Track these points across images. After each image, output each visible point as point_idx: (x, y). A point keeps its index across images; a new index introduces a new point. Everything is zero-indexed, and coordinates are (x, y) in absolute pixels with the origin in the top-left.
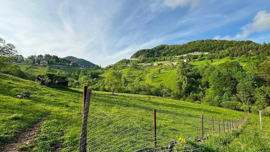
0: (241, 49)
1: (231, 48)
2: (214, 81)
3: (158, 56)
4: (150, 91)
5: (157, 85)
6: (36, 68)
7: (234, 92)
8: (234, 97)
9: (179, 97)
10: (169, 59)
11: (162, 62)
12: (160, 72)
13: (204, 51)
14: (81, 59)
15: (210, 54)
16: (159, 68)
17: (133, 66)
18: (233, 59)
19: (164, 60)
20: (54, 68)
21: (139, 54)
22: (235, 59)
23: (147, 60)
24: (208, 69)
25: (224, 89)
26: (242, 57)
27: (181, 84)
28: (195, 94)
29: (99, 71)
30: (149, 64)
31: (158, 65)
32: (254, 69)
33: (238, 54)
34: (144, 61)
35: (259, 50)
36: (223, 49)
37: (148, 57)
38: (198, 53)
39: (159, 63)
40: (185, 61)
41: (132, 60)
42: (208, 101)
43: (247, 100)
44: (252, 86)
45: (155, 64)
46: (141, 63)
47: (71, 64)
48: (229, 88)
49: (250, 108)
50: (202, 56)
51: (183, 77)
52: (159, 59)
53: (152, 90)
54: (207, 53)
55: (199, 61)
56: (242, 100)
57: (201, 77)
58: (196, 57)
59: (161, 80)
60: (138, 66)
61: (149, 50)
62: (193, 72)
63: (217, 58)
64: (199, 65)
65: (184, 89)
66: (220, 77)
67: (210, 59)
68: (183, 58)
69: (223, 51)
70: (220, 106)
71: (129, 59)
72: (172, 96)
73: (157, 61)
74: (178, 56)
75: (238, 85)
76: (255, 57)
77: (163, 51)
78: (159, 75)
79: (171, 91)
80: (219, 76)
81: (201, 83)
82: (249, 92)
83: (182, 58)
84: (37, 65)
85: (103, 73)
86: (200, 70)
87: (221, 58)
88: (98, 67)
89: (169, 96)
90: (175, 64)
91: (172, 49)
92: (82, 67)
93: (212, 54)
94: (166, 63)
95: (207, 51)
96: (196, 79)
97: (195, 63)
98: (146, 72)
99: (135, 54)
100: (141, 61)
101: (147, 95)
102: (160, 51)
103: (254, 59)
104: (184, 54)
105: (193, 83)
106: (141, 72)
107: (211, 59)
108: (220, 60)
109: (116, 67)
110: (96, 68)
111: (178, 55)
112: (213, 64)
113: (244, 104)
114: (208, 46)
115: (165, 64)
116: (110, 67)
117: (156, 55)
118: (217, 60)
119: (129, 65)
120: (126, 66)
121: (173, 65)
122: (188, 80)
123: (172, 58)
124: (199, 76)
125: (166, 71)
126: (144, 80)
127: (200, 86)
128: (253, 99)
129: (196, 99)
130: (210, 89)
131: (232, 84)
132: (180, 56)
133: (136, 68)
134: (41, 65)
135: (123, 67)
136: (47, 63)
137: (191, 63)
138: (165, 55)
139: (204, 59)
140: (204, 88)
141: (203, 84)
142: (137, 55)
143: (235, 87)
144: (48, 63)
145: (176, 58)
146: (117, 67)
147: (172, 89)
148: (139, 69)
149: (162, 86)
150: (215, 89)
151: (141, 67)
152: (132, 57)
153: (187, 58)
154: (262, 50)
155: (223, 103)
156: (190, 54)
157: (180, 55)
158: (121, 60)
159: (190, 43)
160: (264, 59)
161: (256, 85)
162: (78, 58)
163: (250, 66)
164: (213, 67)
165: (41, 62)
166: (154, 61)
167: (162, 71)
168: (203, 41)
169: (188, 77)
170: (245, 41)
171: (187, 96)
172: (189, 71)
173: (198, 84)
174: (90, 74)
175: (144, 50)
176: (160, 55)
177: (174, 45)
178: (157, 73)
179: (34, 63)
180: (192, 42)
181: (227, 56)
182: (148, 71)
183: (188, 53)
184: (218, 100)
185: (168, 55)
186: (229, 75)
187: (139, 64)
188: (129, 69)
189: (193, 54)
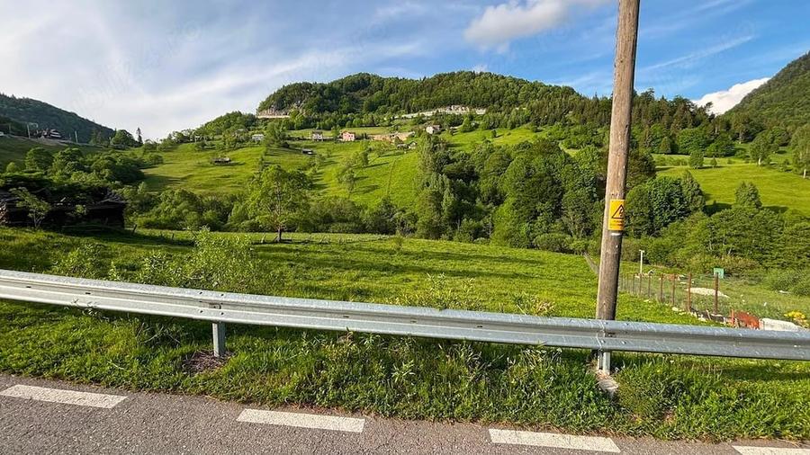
0: (554, 108)
1: (535, 103)
2: (516, 188)
3: (354, 112)
4: (356, 219)
5: (374, 202)
7: (557, 212)
8: (558, 225)
9: (435, 232)
10: (384, 121)
11: (368, 131)
12: (367, 161)
13: (475, 105)
14: (28, 101)
15: (491, 115)
16: (359, 149)
17: (273, 138)
18: (537, 131)
19: (373, 124)
21: (288, 99)
22: (541, 131)
23: (319, 120)
24: (493, 157)
25: (539, 206)
26: (554, 127)
27: (438, 197)
28: (471, 222)
29: (138, 152)
30: (328, 134)
31: (358, 139)
32: (593, 161)
33: (548, 118)
34: (307, 124)
35: (585, 113)
36: (517, 103)
37: (320, 110)
38: (460, 109)
39: (360, 131)
40: (430, 130)
41: (266, 119)
42: (506, 238)
43: (579, 229)
44: (589, 198)
45: (347, 135)
46: (300, 128)
48: (547, 205)
49: (586, 246)
50: (472, 118)
51: (440, 178)
52: (356, 120)
53: (366, 216)
54: (481, 112)
55: (465, 132)
56: (571, 229)
57: (476, 178)
58: (456, 121)
59: (375, 188)
60: (290, 139)
61: (323, 87)
62: (459, 163)
63: (506, 127)
64: (467, 143)
65: (445, 211)
66: (531, 178)
67: (490, 128)
68: (423, 122)
69: (518, 109)
70: (532, 247)
71: (254, 113)
72: (420, 231)
73: (352, 126)
74: (409, 116)
75: (565, 196)
76: (578, 128)
77: (365, 95)
78: (366, 172)
79: (415, 218)
80: (528, 176)
81: (478, 194)
82: (584, 212)
83: (421, 121)
85: (158, 161)
86: (474, 157)
87: (513, 127)
88: (125, 140)
90: (403, 137)
91: (391, 91)
92: (49, 136)
93: (495, 115)
94: (379, 135)
95: (483, 106)
96: (467, 182)
97: (455, 137)
98: (325, 162)
99: (273, 97)
100: (297, 121)
101: (352, 232)
102: (357, 94)
103: (576, 134)
104: (426, 108)
105: (461, 193)
106: (304, 159)
107: (493, 126)
108: (512, 132)
109: (209, 140)
110: (118, 142)
111: (409, 113)
112: (497, 142)
113: (575, 237)
114: (485, 90)
115: (376, 137)
116: (183, 139)
117: (345, 107)
118: (506, 132)
119: (258, 136)
120: (248, 139)
121: (398, 141)
122: (452, 186)
123: (394, 119)
124: (471, 176)
125: (382, 160)
126: (321, 187)
127: (478, 200)
129: (478, 233)
130: (504, 207)
131: (553, 196)
132: (415, 115)
133: (286, 146)
135: (236, 141)
137: (445, 136)
138: (372, 108)
139: (477, 126)
140: (488, 206)
141: (485, 195)
142: (282, 99)
143: (559, 200)
145: (404, 121)
146: (213, 142)
147: (416, 210)
148: (295, 150)
149: (388, 205)
150: (516, 206)
151: (304, 143)
152: (264, 106)
153: (433, 122)
154: (590, 113)
155: (540, 238)
156: (441, 110)
157: (415, 112)
158: (224, 114)
159: (440, 78)
160: (593, 135)
161: (595, 195)
162: (10, 95)
163: (588, 152)
164: (504, 151)
166: (343, 125)
167: (372, 157)
168: (473, 75)
169: (450, 176)
170: (561, 86)
171: (454, 227)
172: (450, 162)
173: (474, 195)
174: (107, 166)
175: (306, 87)
176: (358, 107)
177: (397, 78)
178: (360, 163)
180: (445, 75)
181: (528, 121)
182: (329, 157)
183: (434, 106)
184: (528, 233)
185: (381, 108)
186: (549, 172)
187: (295, 133)
188: (262, 149)
189: (448, 111)
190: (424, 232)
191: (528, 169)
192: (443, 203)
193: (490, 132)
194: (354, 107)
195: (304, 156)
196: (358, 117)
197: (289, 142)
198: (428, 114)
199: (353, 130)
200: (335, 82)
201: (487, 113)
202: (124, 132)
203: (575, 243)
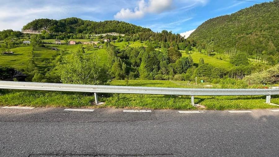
0: (146, 35)
1: (140, 33)
3: (72, 32)
7: (159, 68)
9: (122, 77)
10: (87, 37)
11: (81, 40)
13: (121, 33)
15: (127, 36)
18: (142, 42)
19: (82, 38)
21: (39, 25)
22: (143, 42)
23: (57, 36)
24: (133, 51)
26: (147, 41)
27: (121, 65)
30: (63, 42)
31: (77, 43)
33: (144, 38)
34: (51, 37)
35: (155, 37)
36: (134, 33)
37: (57, 31)
38: (115, 34)
39: (78, 41)
40: (106, 41)
41: (28, 34)
42: (146, 77)
45: (72, 42)
46: (48, 39)
48: (156, 66)
50: (120, 37)
52: (74, 36)
54: (123, 35)
55: (119, 42)
58: (115, 38)
60: (44, 43)
61: (56, 21)
63: (132, 41)
64: (121, 46)
65: (124, 70)
67: (127, 41)
69: (135, 35)
70: (154, 79)
71: (21, 31)
73: (73, 38)
75: (160, 63)
76: (154, 42)
77: (77, 26)
81: (131, 63)
83: (102, 37)
86: (127, 51)
87: (134, 41)
90: (96, 43)
91: (88, 25)
95: (124, 33)
97: (115, 44)
99: (31, 24)
100: (46, 35)
102: (73, 26)
104: (103, 33)
106: (54, 52)
108: (134, 42)
111: (96, 34)
112: (130, 46)
113: (165, 75)
114: (123, 28)
115: (85, 43)
117: (69, 30)
118: (132, 42)
119: (26, 42)
120: (21, 43)
121: (94, 44)
123: (90, 36)
127: (132, 66)
129: (135, 77)
130: (141, 67)
131: (157, 63)
132: (99, 35)
133: (44, 46)
135: (14, 44)
138: (80, 32)
139: (122, 40)
141: (133, 64)
142: (36, 25)
145: (95, 37)
148: (48, 48)
150: (146, 67)
151: (52, 45)
152: (26, 28)
153: (106, 38)
155: (156, 76)
156: (109, 34)
159: (107, 22)
160: (158, 44)
164: (135, 49)
166: (69, 38)
171: (128, 75)
172: (119, 53)
175: (48, 21)
176: (74, 31)
180: (108, 21)
181: (139, 39)
182: (65, 51)
183: (106, 32)
184: (152, 75)
185: (84, 32)
186: (155, 56)
187: (45, 41)
188: (31, 48)
189: (111, 34)
190: (119, 77)
191: (149, 55)
192: (123, 67)
194: (72, 31)
195: (54, 51)
196: (75, 35)
197: (44, 45)
198: (104, 35)
199: (74, 40)
200: (62, 20)
201: (125, 36)
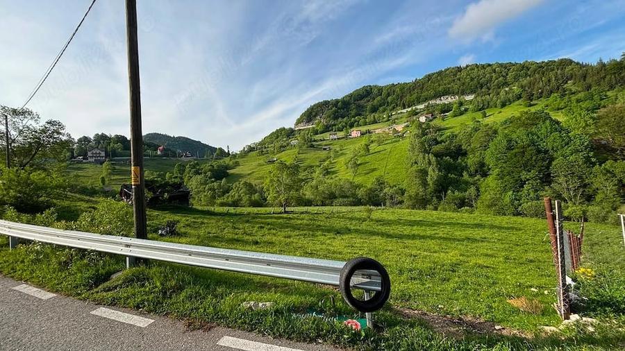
0: (549, 81)
1: (525, 81)
2: (498, 159)
3: (360, 115)
4: (354, 195)
5: (369, 182)
6: (79, 169)
7: (547, 179)
8: (546, 193)
9: (422, 203)
10: (384, 118)
11: (371, 127)
12: (368, 150)
13: (463, 93)
14: (180, 138)
15: (479, 99)
16: (364, 141)
17: (303, 142)
18: (531, 105)
19: (375, 122)
20: (121, 165)
21: (314, 114)
22: (536, 104)
23: (335, 125)
24: (479, 134)
25: (524, 175)
26: (551, 99)
27: (424, 173)
28: (457, 193)
29: (227, 160)
30: (341, 134)
31: (362, 134)
32: (587, 125)
33: (542, 93)
34: (327, 129)
35: (589, 80)
36: (506, 84)
37: (336, 118)
38: (449, 98)
39: (364, 129)
40: (423, 119)
41: (300, 130)
42: (489, 206)
43: (575, 196)
44: (585, 163)
45: (355, 133)
46: (322, 133)
47: (159, 153)
48: (533, 173)
49: (584, 212)
50: (461, 104)
51: (427, 158)
52: (362, 121)
53: (361, 193)
54: (470, 97)
55: (455, 116)
56: (565, 195)
57: (465, 154)
58: (445, 109)
59: (374, 170)
60: (315, 141)
61: (337, 101)
62: (447, 143)
63: (496, 107)
64: (455, 125)
65: (431, 185)
66: (512, 149)
67: (480, 110)
68: (417, 114)
69: (507, 89)
70: (518, 214)
71: (293, 127)
72: (407, 203)
73: (359, 125)
74: (404, 111)
75: (554, 163)
76: (581, 95)
77: (369, 101)
78: (367, 159)
79: (403, 192)
80: (509, 148)
81: (466, 168)
82: (580, 178)
83: (415, 113)
84: (80, 162)
85: (237, 164)
86: (460, 136)
87: (503, 105)
88: (222, 154)
89: (401, 202)
90: (400, 128)
91: (389, 95)
92: (186, 156)
93: (484, 98)
94: (379, 130)
95: (472, 92)
96: (455, 158)
97: (447, 122)
98: (337, 154)
99: (304, 114)
100: (319, 128)
101: (351, 205)
102: (362, 102)
103: (578, 101)
104: (419, 103)
105: (449, 168)
106: (323, 154)
107: (482, 108)
108: (502, 110)
109: (265, 148)
110: (218, 155)
111: (404, 108)
112: (489, 121)
113: (570, 204)
114: (472, 79)
115: (377, 131)
116: (251, 149)
117: (353, 113)
118: (496, 111)
119: (294, 142)
120: (288, 145)
121: (395, 131)
122: (438, 163)
123: (392, 115)
124: (460, 152)
125: (381, 148)
126: (334, 173)
127: (465, 173)
128: (589, 191)
129: (462, 203)
130: (490, 179)
131: (540, 164)
132: (410, 109)
133: (312, 146)
134: (90, 160)
135: (281, 147)
136: (103, 154)
137: (437, 122)
138: (374, 110)
139: (466, 110)
140: (476, 178)
141: (472, 169)
142: (310, 115)
143: (548, 168)
144: (107, 155)
145: (400, 115)
146: (268, 149)
147: (404, 186)
148: (318, 148)
149: (381, 183)
150: (501, 176)
151: (324, 143)
152: (299, 122)
153: (426, 112)
154: (595, 78)
155: (525, 205)
156: (432, 102)
157: (409, 107)
158: (274, 131)
159: (429, 77)
160: (601, 99)
161: (593, 160)
164: (491, 128)
165: (89, 154)
166: (352, 126)
167: (373, 147)
168: (459, 69)
169: (437, 155)
170: (556, 60)
171: (440, 198)
172: (437, 143)
173: (460, 170)
174: (210, 170)
175: (326, 103)
176: (363, 111)
177: (393, 84)
178: (363, 152)
179: (73, 157)
180: (433, 74)
181: (518, 99)
182: (341, 150)
183: (426, 100)
184: (512, 202)
185: (381, 109)
186: (533, 143)
187: (318, 137)
188: (296, 150)
189: (438, 102)
190: (411, 203)
191: (510, 141)
192: (429, 178)
193: (479, 113)
194: (360, 111)
195: (324, 152)
196: (363, 118)
197: (314, 143)
198: (421, 106)
199: (360, 128)
200: (346, 96)
201: (475, 98)
202: (220, 149)
203: (570, 209)
